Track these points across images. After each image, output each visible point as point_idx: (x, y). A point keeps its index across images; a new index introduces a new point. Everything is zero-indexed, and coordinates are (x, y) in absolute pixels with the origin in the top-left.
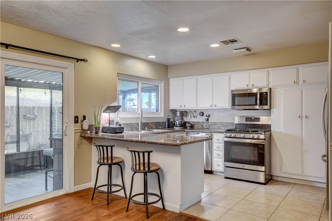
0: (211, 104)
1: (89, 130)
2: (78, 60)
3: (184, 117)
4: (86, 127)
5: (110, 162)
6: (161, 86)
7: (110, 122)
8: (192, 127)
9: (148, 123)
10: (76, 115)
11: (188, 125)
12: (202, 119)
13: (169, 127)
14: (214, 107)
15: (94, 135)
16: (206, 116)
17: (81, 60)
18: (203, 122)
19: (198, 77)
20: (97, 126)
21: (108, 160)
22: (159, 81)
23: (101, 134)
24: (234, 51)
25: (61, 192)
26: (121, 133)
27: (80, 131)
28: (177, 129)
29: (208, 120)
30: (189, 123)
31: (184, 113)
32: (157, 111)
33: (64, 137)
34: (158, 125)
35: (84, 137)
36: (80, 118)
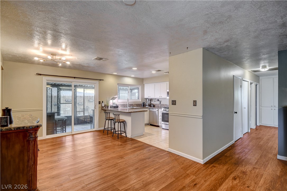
0: (160, 96)
1: (104, 107)
2: (100, 80)
3: (151, 102)
4: (103, 105)
5: (109, 119)
6: (140, 88)
7: (113, 104)
8: (154, 106)
9: (132, 104)
10: (99, 101)
11: (152, 105)
12: (158, 103)
13: (143, 106)
14: (161, 98)
15: (106, 109)
16: (160, 101)
17: (101, 80)
18: (158, 104)
19: (155, 84)
20: (108, 105)
21: (108, 118)
22: (140, 86)
23: (109, 108)
24: (165, 73)
25: (94, 130)
26: (117, 108)
27: (101, 107)
28: (147, 107)
29: (160, 103)
30: (153, 104)
31: (151, 100)
32: (138, 99)
33: (95, 109)
34: (138, 105)
35: (102, 109)
36: (101, 102)
